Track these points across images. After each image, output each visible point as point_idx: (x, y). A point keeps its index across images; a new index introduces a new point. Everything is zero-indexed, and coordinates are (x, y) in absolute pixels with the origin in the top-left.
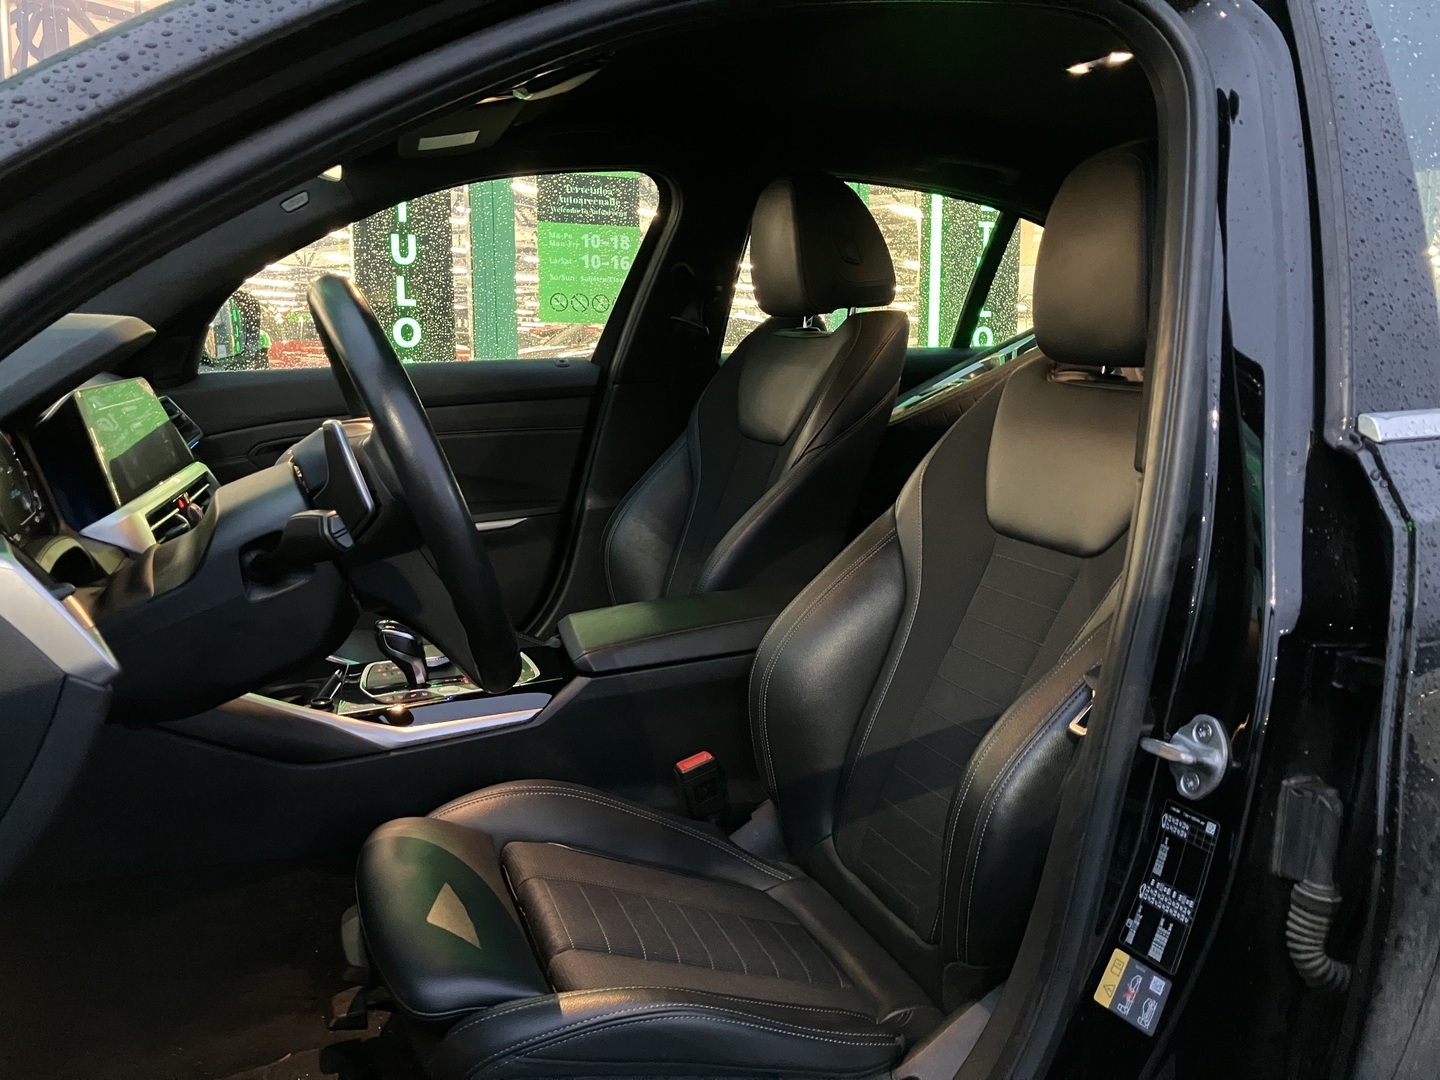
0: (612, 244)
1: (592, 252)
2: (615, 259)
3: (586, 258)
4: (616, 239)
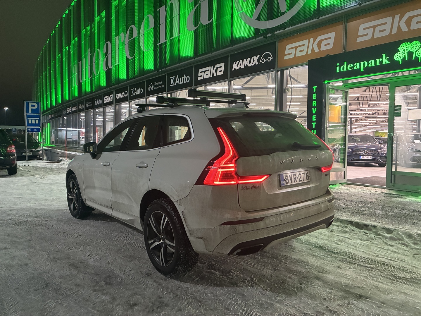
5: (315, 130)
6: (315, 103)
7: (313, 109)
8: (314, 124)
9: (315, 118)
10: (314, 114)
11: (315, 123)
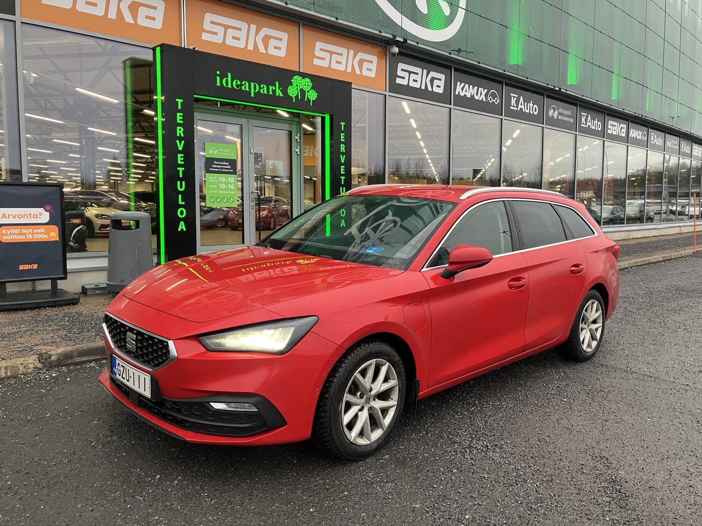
0: (228, 180)
1: (222, 183)
2: (229, 185)
3: (220, 185)
4: (229, 179)
5: (184, 182)
6: (180, 130)
7: (178, 142)
8: (181, 169)
9: (182, 159)
10: (181, 152)
11: (183, 169)
